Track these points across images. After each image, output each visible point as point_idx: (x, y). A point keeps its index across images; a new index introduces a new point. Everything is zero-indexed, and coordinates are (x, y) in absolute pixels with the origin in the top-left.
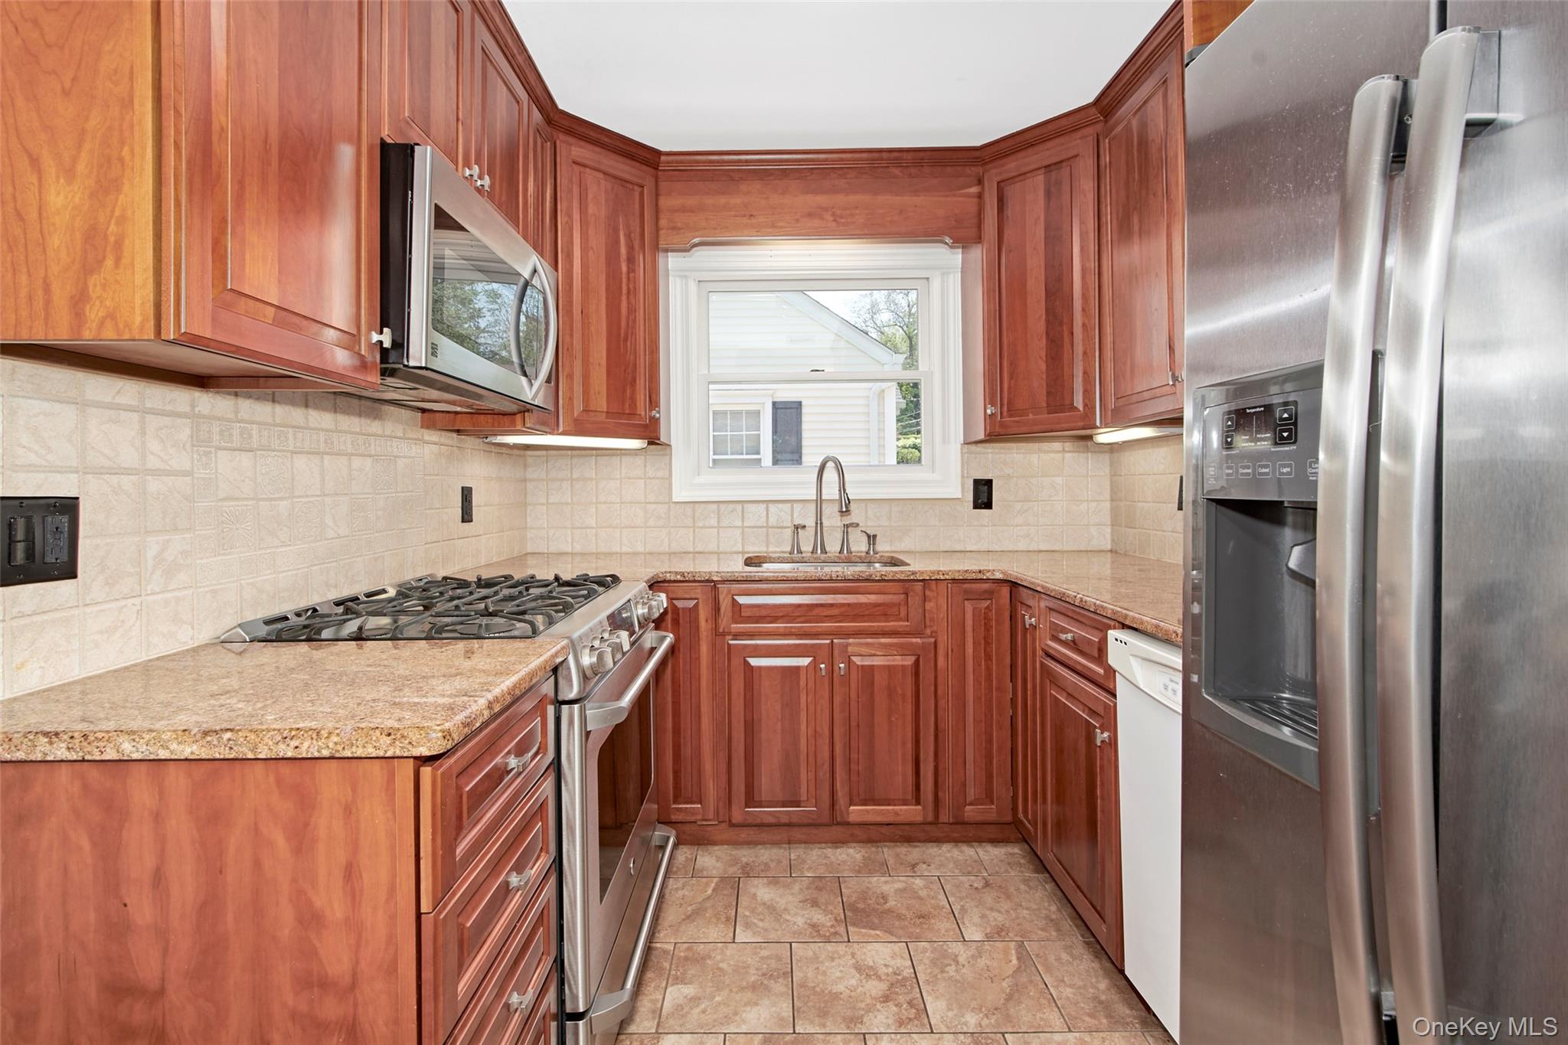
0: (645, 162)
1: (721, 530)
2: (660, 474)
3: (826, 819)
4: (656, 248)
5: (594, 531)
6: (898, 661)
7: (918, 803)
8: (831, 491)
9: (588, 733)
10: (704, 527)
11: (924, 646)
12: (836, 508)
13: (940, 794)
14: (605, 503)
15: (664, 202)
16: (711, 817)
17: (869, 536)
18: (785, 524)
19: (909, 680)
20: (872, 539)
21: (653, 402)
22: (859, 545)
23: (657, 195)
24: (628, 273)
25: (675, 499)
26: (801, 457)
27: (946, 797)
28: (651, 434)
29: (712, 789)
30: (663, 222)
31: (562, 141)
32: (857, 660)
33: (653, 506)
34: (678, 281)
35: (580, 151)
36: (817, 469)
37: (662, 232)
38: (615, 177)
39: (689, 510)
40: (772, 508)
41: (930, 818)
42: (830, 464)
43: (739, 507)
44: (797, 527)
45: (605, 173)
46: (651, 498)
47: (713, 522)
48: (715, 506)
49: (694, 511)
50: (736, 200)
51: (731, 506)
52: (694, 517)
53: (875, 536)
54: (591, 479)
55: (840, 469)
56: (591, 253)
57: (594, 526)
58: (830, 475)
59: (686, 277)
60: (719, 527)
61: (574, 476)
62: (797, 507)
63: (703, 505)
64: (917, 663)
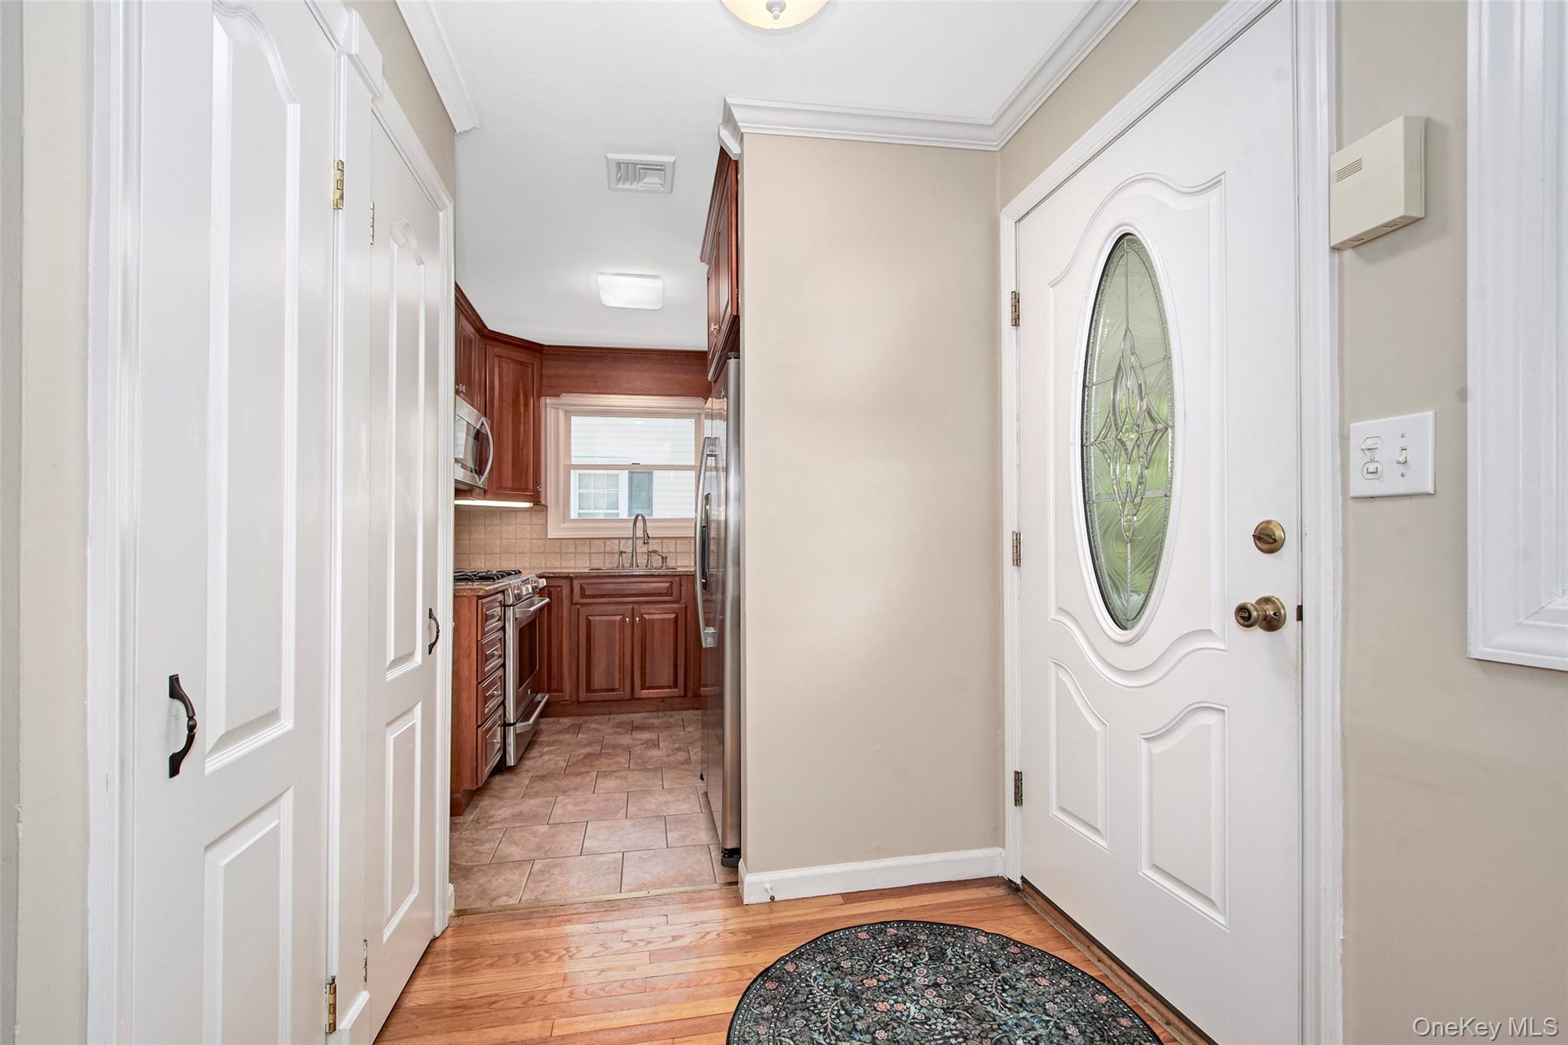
0: (535, 351)
1: (577, 555)
2: (540, 522)
3: (628, 696)
4: (540, 396)
5: (498, 555)
6: (667, 616)
7: (676, 688)
8: (640, 533)
9: (516, 619)
10: (566, 553)
11: (680, 609)
12: (642, 541)
13: (688, 683)
14: (506, 539)
15: (545, 372)
16: (567, 699)
17: (663, 558)
18: (615, 551)
19: (672, 626)
20: (664, 559)
21: (537, 480)
22: (657, 561)
23: (542, 368)
24: (525, 412)
25: (549, 537)
26: (652, 512)
27: (690, 684)
28: (536, 498)
29: (568, 686)
30: (545, 383)
31: (489, 345)
32: (646, 616)
33: (536, 541)
34: (552, 410)
35: (499, 350)
36: (633, 521)
37: (544, 388)
38: (518, 361)
39: (557, 542)
40: (608, 542)
41: (683, 694)
42: (640, 518)
43: (588, 541)
44: (621, 552)
45: (512, 360)
46: (535, 536)
47: (573, 550)
48: (573, 541)
49: (561, 544)
50: (587, 372)
51: (583, 541)
52: (560, 547)
53: (666, 558)
54: (497, 525)
55: (644, 520)
56: (504, 403)
57: (498, 552)
58: (640, 524)
59: (557, 408)
60: (576, 553)
61: (487, 523)
62: (623, 542)
63: (566, 541)
64: (676, 617)
